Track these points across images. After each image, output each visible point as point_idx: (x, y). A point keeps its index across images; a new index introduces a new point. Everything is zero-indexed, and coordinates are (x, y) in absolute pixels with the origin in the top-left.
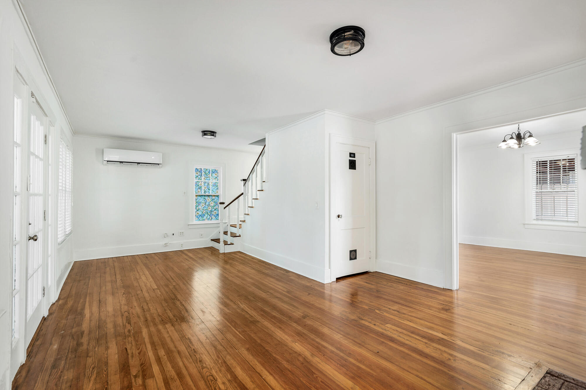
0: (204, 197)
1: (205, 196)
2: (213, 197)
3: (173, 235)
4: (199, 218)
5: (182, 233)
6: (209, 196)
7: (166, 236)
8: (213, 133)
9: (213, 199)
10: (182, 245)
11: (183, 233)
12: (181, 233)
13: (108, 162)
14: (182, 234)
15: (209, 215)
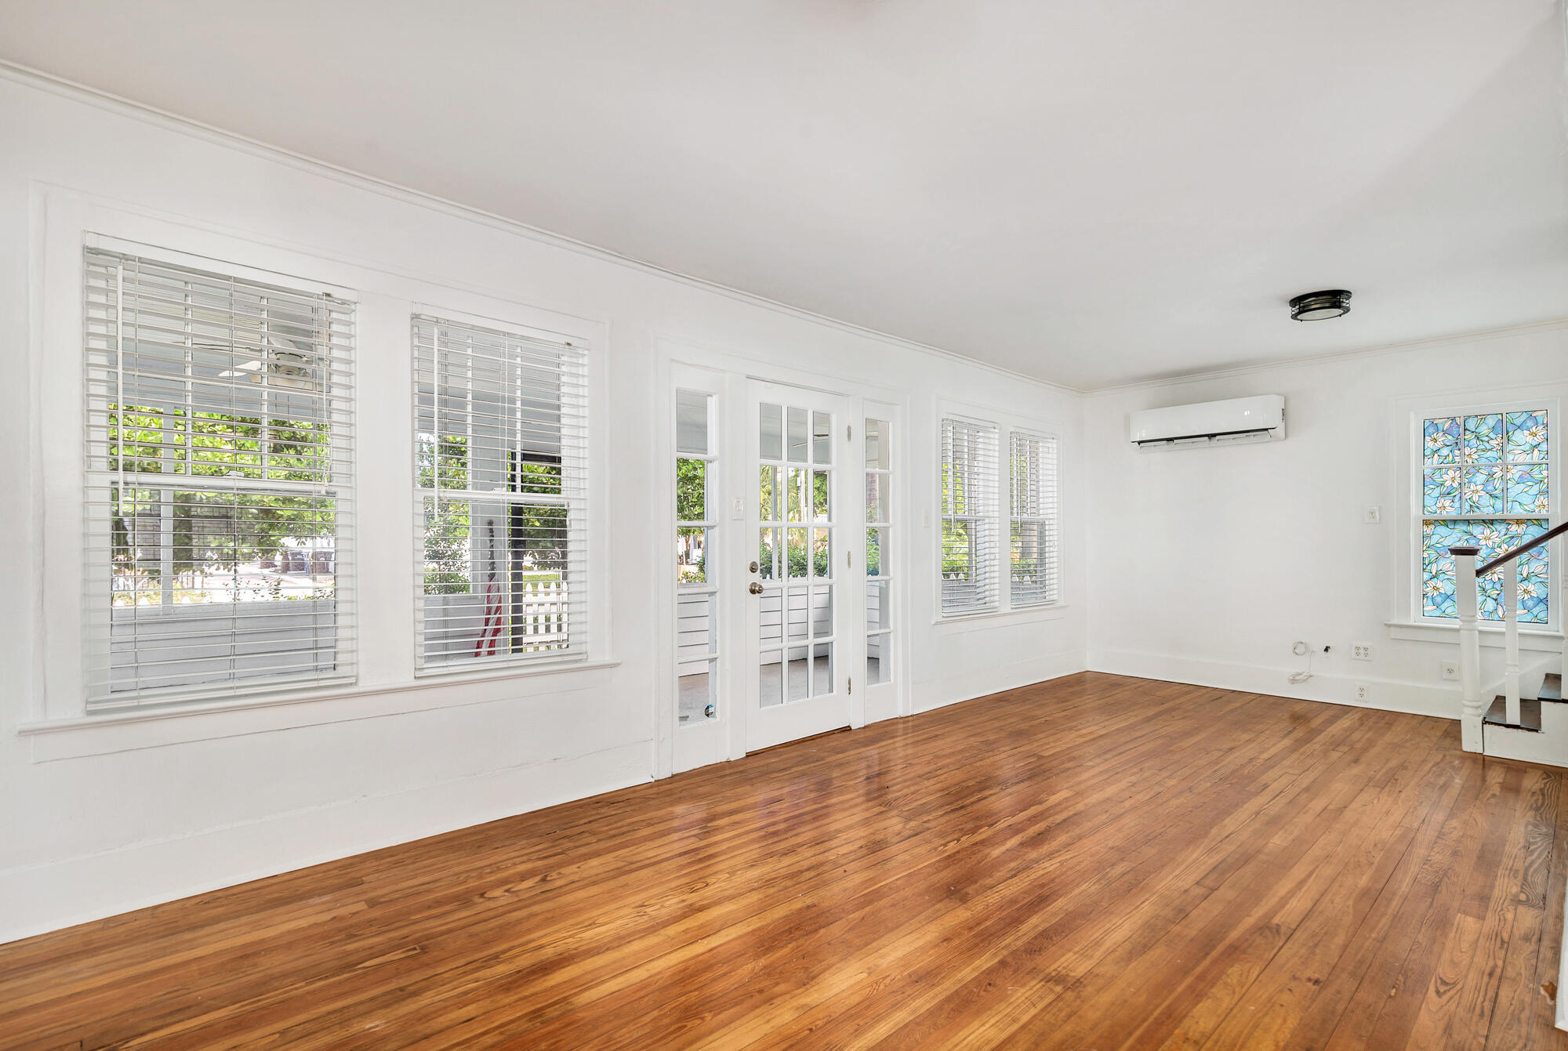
0: (1464, 528)
1: (1468, 522)
2: (1514, 528)
3: (1326, 649)
4: (1443, 607)
5: (1362, 651)
6: (1492, 522)
7: (1299, 649)
8: (1335, 299)
9: (1510, 534)
10: (1362, 690)
11: (1366, 649)
12: (1358, 648)
13: (1141, 444)
14: (1362, 653)
15: (1494, 596)
